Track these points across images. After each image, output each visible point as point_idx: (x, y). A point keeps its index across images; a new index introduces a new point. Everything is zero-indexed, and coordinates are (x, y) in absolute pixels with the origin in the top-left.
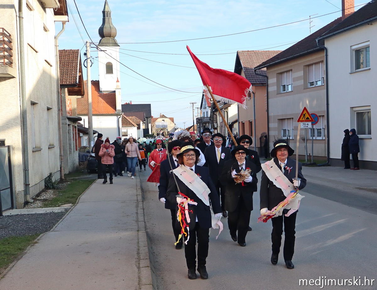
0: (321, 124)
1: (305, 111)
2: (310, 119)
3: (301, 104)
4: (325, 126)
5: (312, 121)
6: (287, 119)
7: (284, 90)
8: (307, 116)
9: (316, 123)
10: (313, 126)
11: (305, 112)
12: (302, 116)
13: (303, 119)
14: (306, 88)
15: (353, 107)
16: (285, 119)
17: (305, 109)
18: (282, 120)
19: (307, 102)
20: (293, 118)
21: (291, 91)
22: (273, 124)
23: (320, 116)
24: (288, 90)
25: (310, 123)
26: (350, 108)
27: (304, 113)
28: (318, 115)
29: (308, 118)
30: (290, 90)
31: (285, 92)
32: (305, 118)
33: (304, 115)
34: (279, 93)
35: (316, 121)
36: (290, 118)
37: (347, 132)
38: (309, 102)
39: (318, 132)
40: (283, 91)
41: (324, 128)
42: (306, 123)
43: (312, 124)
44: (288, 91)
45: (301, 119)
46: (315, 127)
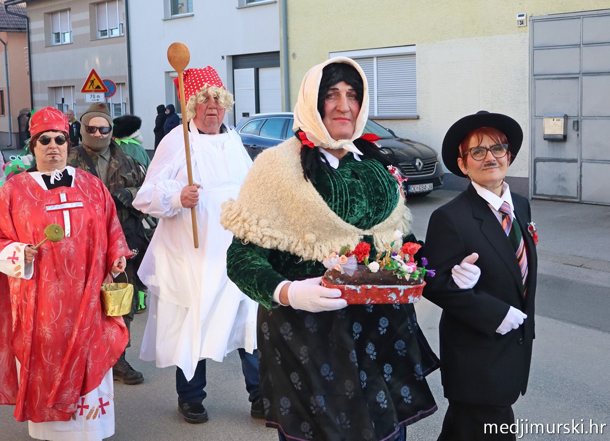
0: (120, 97)
1: (93, 75)
2: (103, 89)
3: (87, 63)
4: (127, 99)
5: (105, 91)
6: (64, 87)
7: (59, 41)
8: (97, 83)
9: (113, 94)
10: (107, 99)
11: (94, 77)
12: (89, 83)
13: (91, 88)
14: (94, 39)
15: (169, 72)
16: (70, 86)
17: (93, 72)
18: (56, 88)
19: (97, 61)
20: (73, 87)
21: (69, 42)
22: (40, 95)
23: (118, 84)
24: (64, 41)
25: (102, 95)
26: (164, 74)
27: (92, 79)
28: (115, 82)
29: (98, 87)
30: (68, 40)
31: (60, 43)
32: (94, 87)
33: (93, 82)
34: (48, 46)
35: (113, 92)
36: (70, 87)
37: (161, 109)
38: (99, 61)
39: (116, 109)
40: (56, 43)
41: (125, 103)
42: (96, 94)
43: (105, 96)
44: (65, 43)
45: (87, 88)
46: (110, 100)
